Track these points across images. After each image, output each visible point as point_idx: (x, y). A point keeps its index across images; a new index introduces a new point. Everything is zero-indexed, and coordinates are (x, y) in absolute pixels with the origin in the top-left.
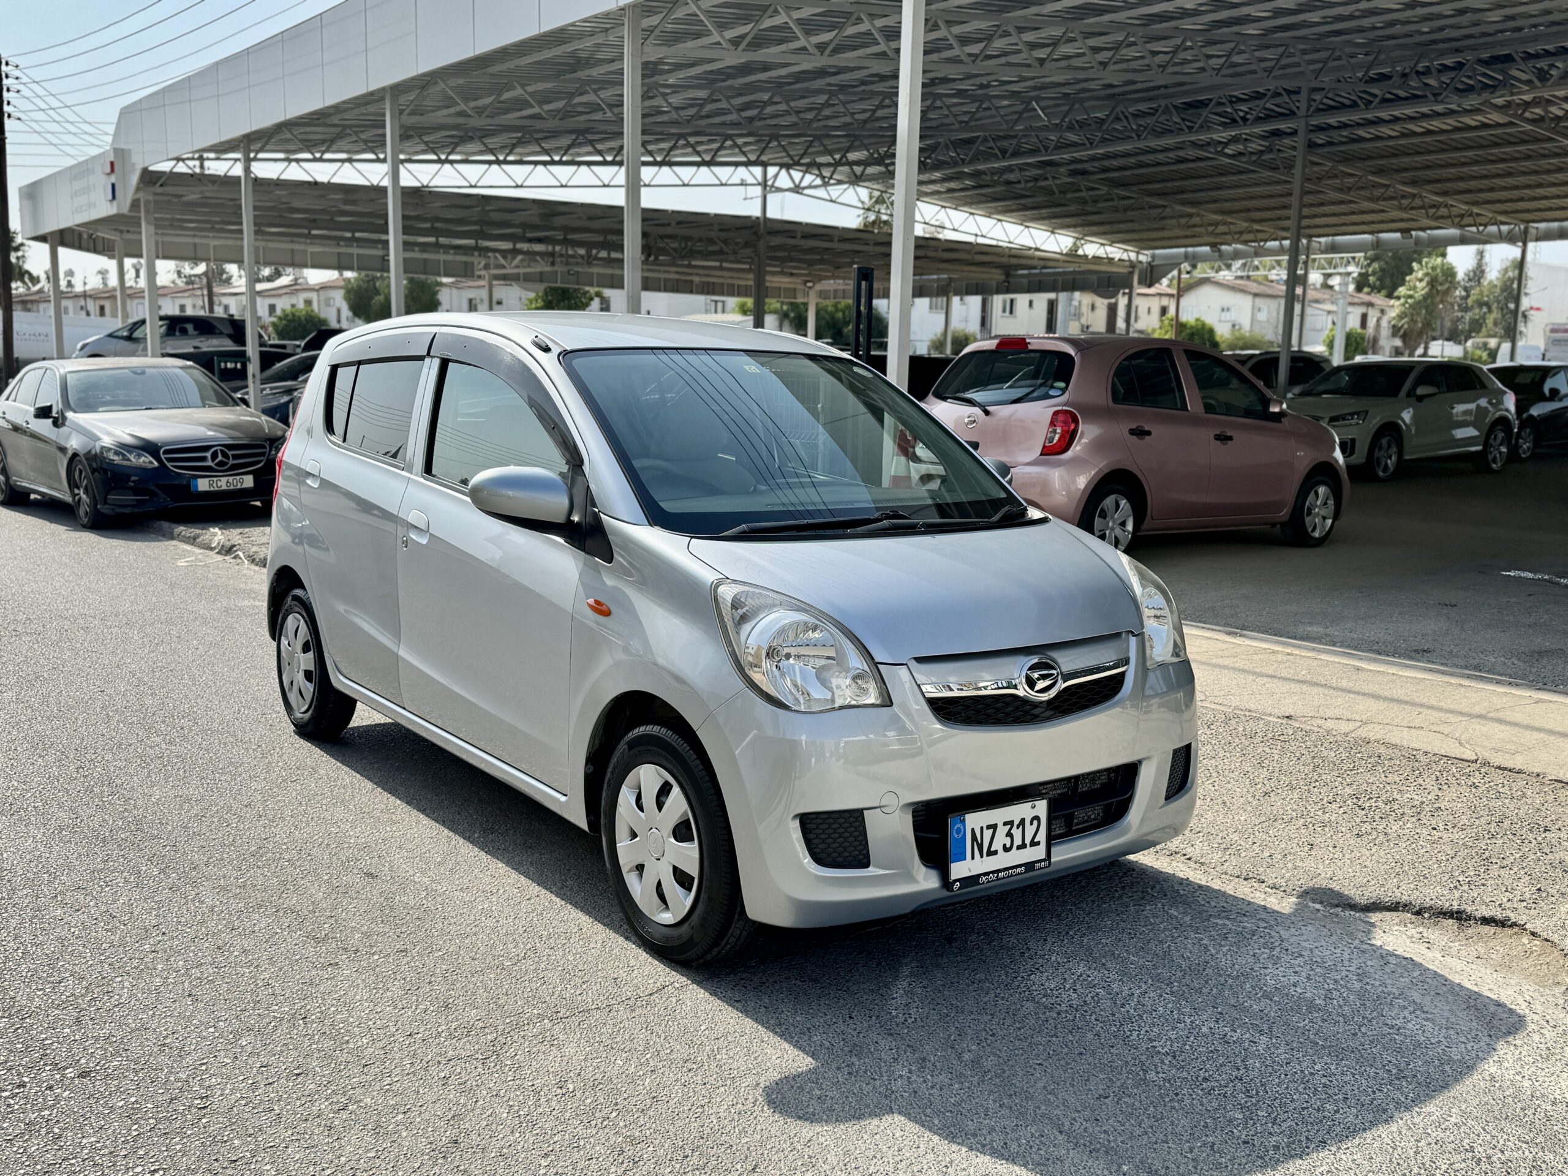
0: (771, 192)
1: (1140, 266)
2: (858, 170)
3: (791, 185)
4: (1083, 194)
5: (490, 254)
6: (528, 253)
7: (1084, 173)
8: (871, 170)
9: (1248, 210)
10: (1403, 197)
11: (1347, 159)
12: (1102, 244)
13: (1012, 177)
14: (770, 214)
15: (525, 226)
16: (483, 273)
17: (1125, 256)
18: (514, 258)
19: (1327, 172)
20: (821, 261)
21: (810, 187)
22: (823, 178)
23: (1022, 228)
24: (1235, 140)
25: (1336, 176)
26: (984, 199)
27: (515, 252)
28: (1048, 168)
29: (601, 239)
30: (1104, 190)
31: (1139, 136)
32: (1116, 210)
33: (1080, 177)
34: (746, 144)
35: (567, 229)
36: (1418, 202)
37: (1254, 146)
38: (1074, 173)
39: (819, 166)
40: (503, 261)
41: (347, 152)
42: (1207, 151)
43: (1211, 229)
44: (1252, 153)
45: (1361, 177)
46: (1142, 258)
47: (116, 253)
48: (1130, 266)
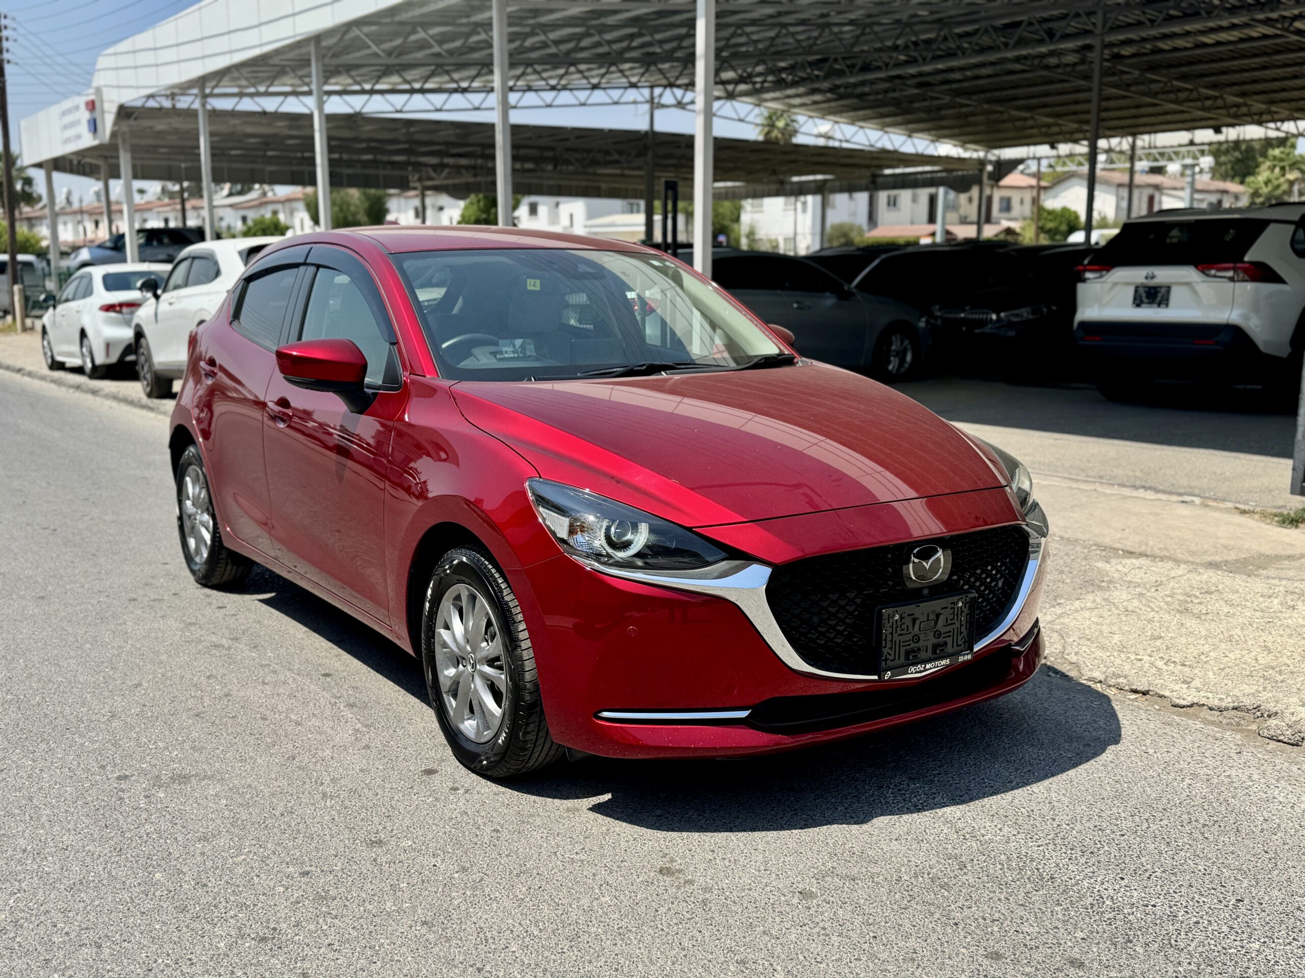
0: (657, 108)
1: (988, 163)
2: (730, 87)
3: (673, 102)
4: (928, 103)
7: (927, 84)
8: (742, 87)
9: (1075, 113)
10: (1208, 98)
11: (1153, 67)
12: (955, 146)
15: (447, 143)
16: (418, 185)
18: (442, 171)
19: (1135, 79)
23: (882, 133)
24: (1051, 54)
25: (1143, 83)
26: (844, 109)
27: (443, 166)
30: (947, 99)
31: (964, 54)
32: (959, 117)
33: (924, 88)
40: (432, 174)
46: (990, 156)
47: (102, 176)
48: (980, 164)
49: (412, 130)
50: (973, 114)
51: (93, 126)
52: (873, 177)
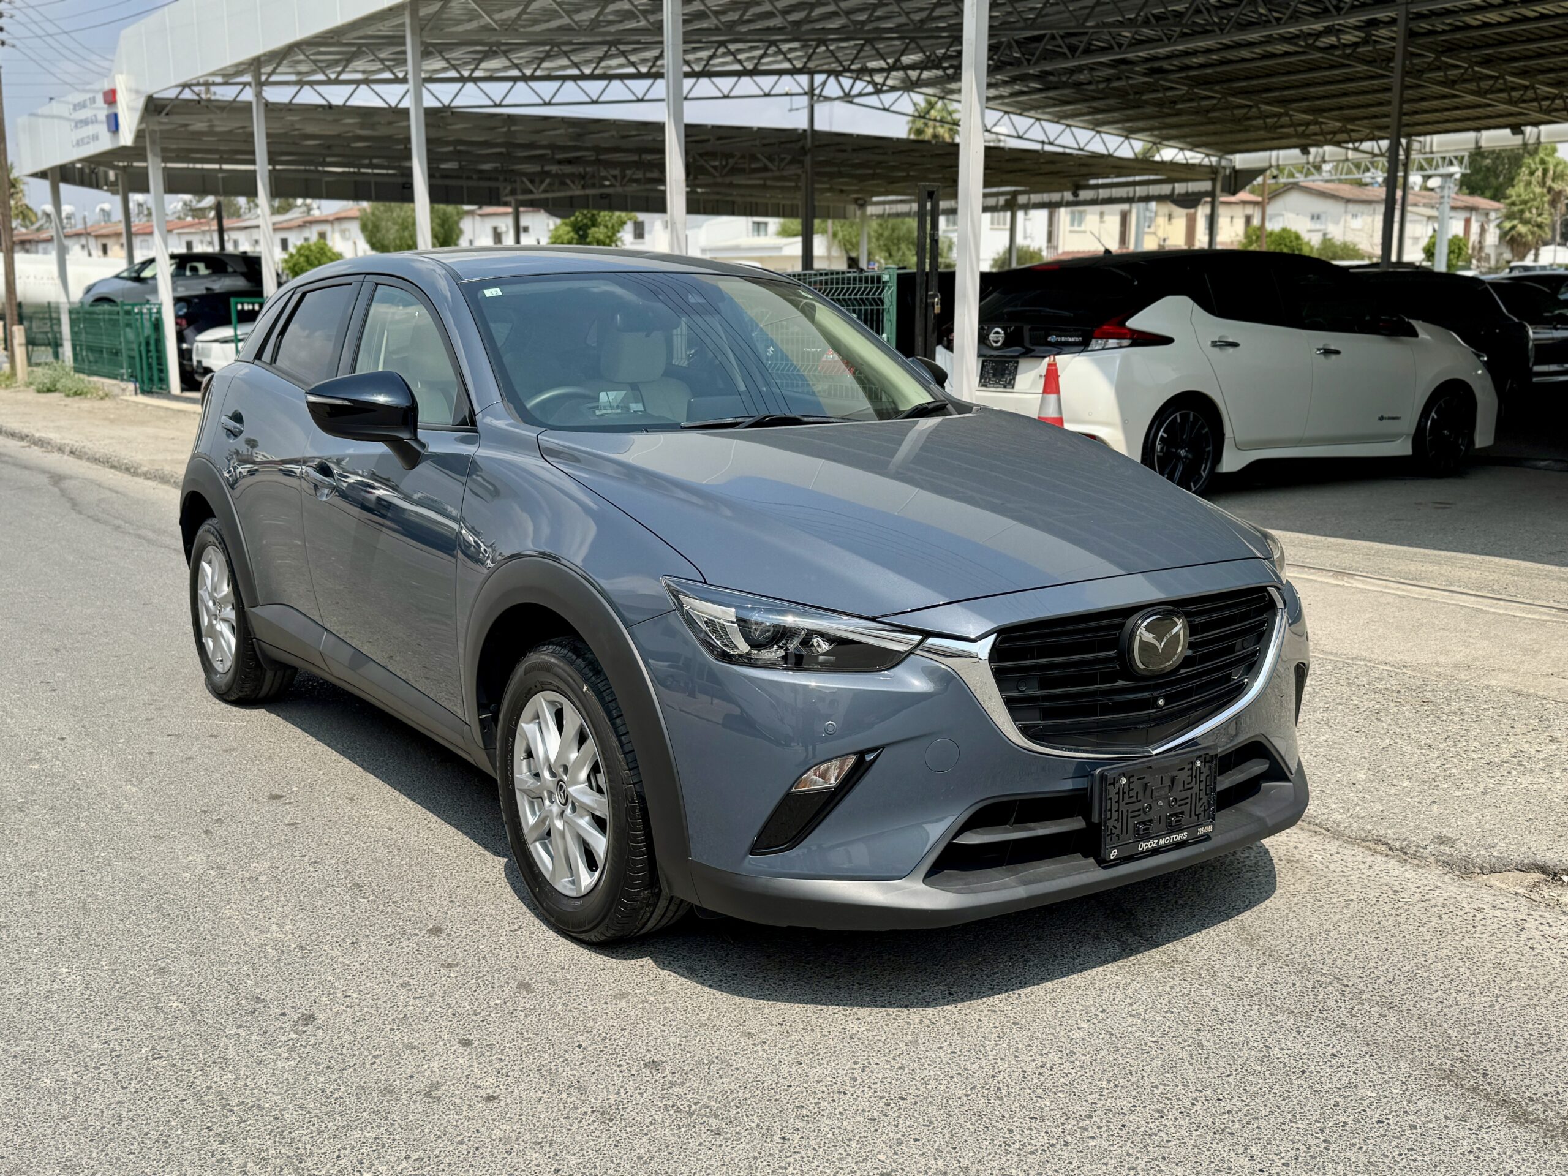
0: (818, 101)
1: (1222, 171)
2: (913, 74)
3: (841, 94)
4: (1160, 95)
5: (518, 179)
6: (557, 175)
7: (1161, 70)
8: (926, 74)
9: (1341, 108)
10: (1514, 89)
11: (1451, 49)
12: (1181, 149)
13: (1082, 77)
14: (818, 127)
15: (553, 147)
16: (509, 199)
17: (1206, 161)
18: (542, 182)
19: (1429, 64)
20: (874, 176)
21: (860, 95)
22: (875, 84)
23: (1093, 133)
24: (1328, 31)
25: (1439, 69)
26: (1052, 102)
27: (545, 174)
28: (1124, 67)
29: (635, 158)
30: (1183, 90)
31: (1222, 30)
32: (1196, 112)
33: (1157, 76)
34: (791, 50)
35: (597, 149)
36: (1530, 94)
37: (1348, 38)
38: (1152, 72)
39: (872, 72)
41: (364, 72)
42: (1296, 45)
43: (1301, 129)
44: (1345, 45)
45: (1467, 69)
46: (1224, 163)
47: (120, 188)
48: (1212, 172)
49: (513, 128)
51: (114, 124)
52: (1076, 189)
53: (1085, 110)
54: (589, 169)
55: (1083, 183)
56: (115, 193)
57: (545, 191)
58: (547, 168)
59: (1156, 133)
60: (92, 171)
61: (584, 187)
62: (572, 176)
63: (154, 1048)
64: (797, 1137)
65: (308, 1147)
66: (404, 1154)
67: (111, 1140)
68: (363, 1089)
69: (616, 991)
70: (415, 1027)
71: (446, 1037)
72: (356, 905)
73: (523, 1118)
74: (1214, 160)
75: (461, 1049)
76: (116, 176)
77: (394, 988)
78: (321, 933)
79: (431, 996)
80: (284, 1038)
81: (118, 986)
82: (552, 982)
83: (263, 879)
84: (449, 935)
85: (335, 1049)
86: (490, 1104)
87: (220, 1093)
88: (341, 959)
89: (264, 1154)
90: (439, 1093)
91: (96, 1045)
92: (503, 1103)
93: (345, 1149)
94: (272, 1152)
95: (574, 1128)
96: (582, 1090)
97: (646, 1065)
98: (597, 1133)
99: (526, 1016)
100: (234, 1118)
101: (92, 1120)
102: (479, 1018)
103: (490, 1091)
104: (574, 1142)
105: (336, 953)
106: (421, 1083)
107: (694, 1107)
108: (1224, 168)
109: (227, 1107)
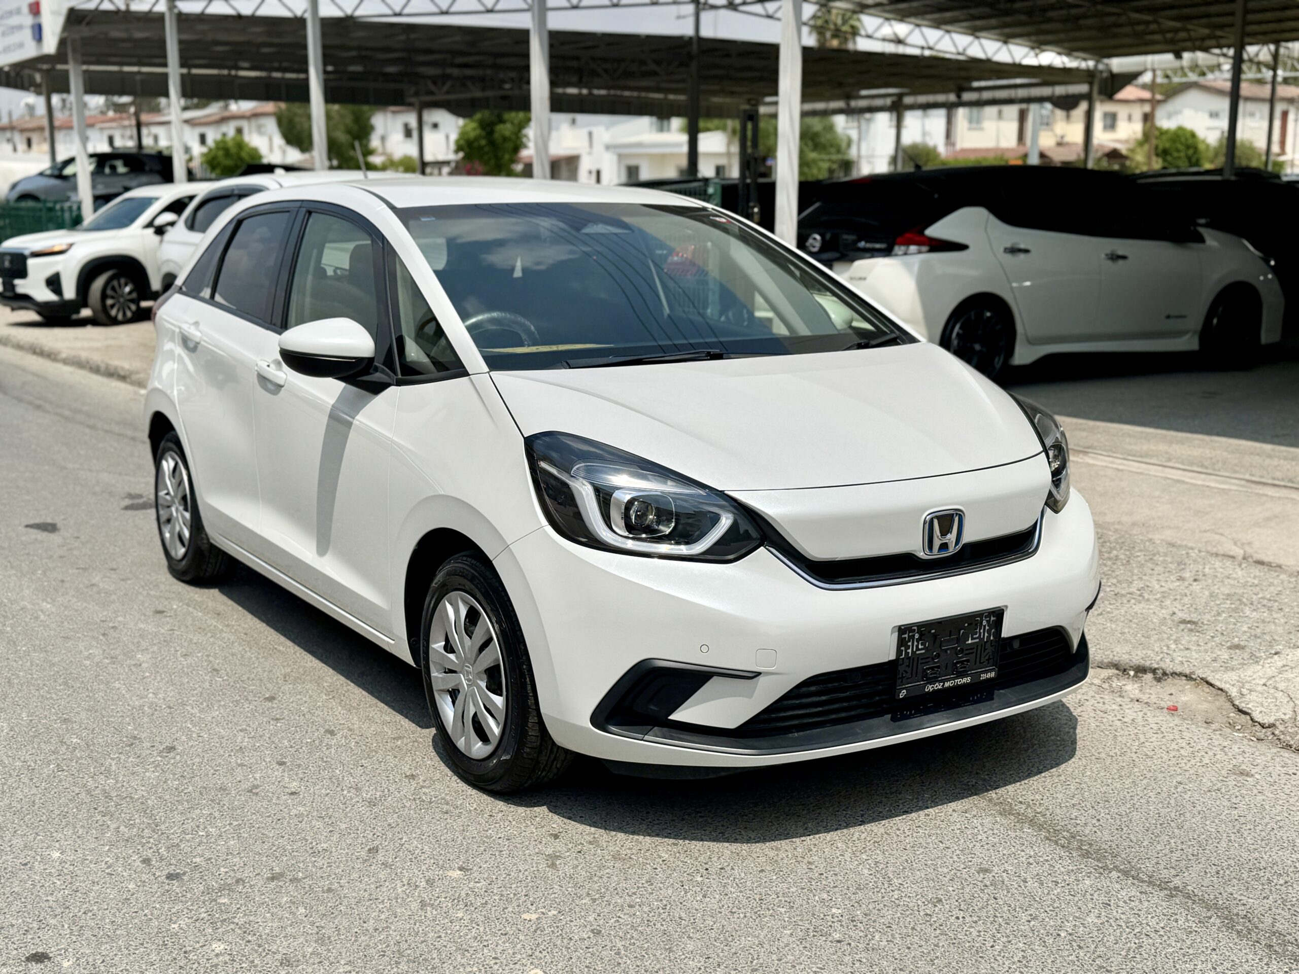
0: (704, 9)
1: (1098, 75)
3: (725, 3)
5: (422, 81)
6: (458, 78)
9: (1208, 16)
12: (1059, 54)
14: (703, 34)
15: (454, 53)
16: (412, 100)
17: (1083, 65)
18: (444, 84)
23: (973, 38)
26: (928, 10)
27: (446, 77)
32: (1068, 19)
35: (494, 54)
40: (432, 87)
43: (1169, 36)
46: (1101, 67)
47: (44, 89)
48: (1089, 76)
49: (413, 36)
50: (1085, 16)
51: (38, 32)
52: (959, 91)
53: (962, 17)
54: (489, 72)
55: (966, 85)
56: (39, 93)
57: (448, 92)
58: (449, 71)
59: (1034, 38)
60: (18, 74)
61: (483, 89)
62: (472, 78)
63: (58, 765)
64: (500, 815)
65: (163, 818)
66: (228, 822)
67: (27, 814)
68: (205, 788)
69: (396, 735)
70: (247, 754)
71: (268, 760)
72: (213, 682)
73: (314, 804)
74: (1091, 64)
75: (277, 767)
76: (42, 77)
77: (235, 732)
78: (185, 699)
79: (261, 736)
80: (152, 760)
81: (33, 729)
82: (350, 730)
83: (144, 665)
84: (279, 701)
85: (188, 766)
86: (292, 797)
87: (104, 791)
88: (198, 715)
89: (131, 822)
90: (258, 790)
91: (18, 763)
92: (301, 796)
93: (188, 819)
94: (137, 821)
95: (348, 810)
96: (358, 789)
97: (406, 776)
98: (363, 812)
99: (327, 749)
100: (113, 803)
101: (14, 804)
102: (293, 750)
103: (293, 790)
104: (346, 816)
105: (196, 711)
106: (246, 785)
107: (434, 799)
108: (1101, 72)
109: (108, 797)
